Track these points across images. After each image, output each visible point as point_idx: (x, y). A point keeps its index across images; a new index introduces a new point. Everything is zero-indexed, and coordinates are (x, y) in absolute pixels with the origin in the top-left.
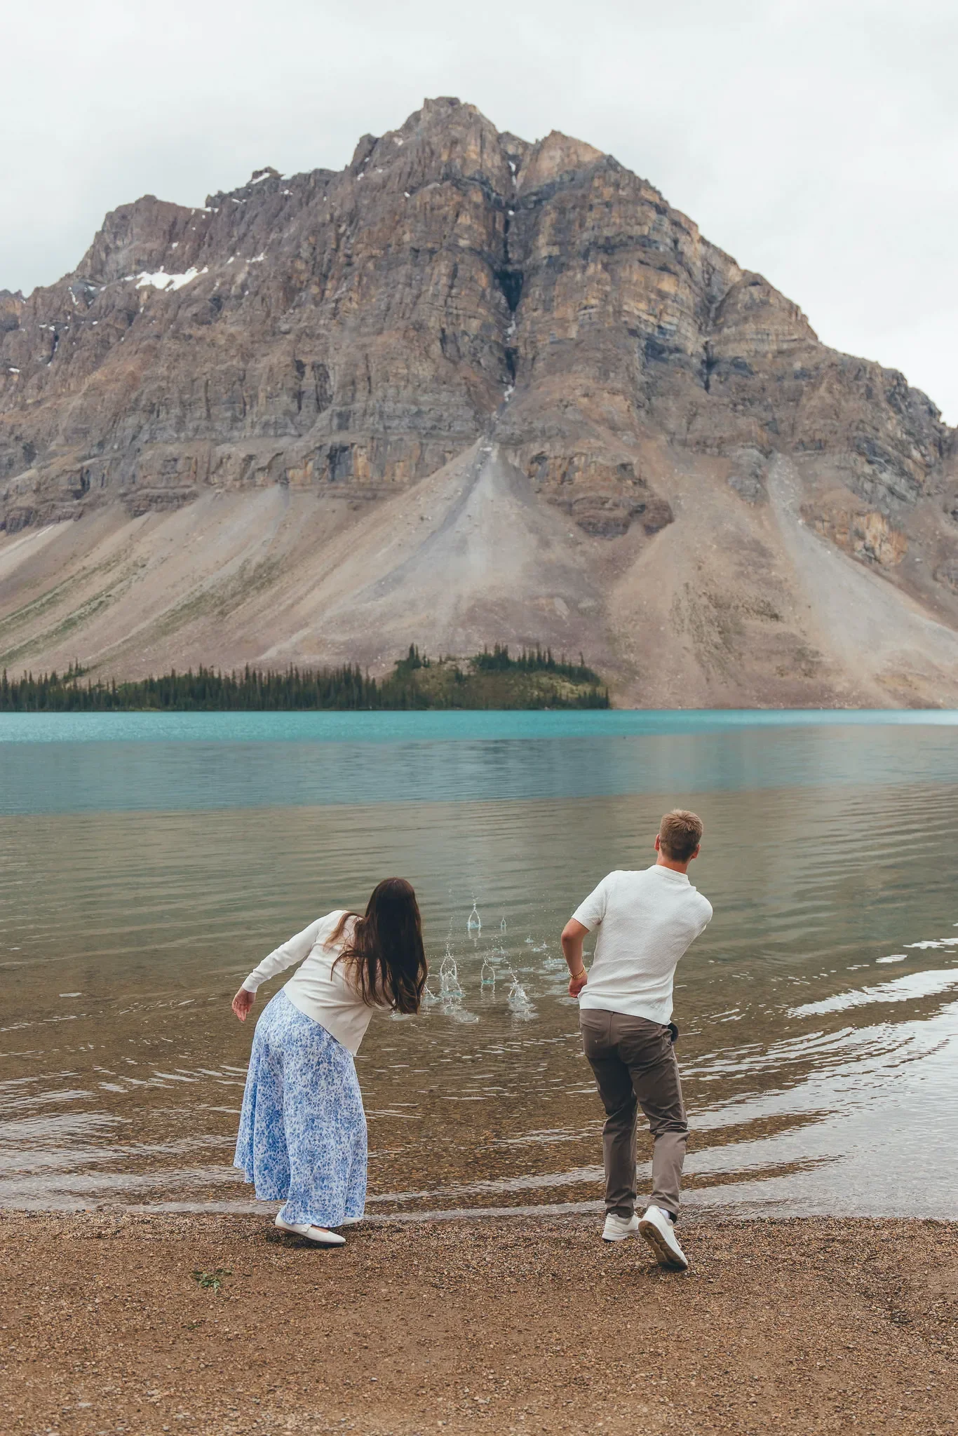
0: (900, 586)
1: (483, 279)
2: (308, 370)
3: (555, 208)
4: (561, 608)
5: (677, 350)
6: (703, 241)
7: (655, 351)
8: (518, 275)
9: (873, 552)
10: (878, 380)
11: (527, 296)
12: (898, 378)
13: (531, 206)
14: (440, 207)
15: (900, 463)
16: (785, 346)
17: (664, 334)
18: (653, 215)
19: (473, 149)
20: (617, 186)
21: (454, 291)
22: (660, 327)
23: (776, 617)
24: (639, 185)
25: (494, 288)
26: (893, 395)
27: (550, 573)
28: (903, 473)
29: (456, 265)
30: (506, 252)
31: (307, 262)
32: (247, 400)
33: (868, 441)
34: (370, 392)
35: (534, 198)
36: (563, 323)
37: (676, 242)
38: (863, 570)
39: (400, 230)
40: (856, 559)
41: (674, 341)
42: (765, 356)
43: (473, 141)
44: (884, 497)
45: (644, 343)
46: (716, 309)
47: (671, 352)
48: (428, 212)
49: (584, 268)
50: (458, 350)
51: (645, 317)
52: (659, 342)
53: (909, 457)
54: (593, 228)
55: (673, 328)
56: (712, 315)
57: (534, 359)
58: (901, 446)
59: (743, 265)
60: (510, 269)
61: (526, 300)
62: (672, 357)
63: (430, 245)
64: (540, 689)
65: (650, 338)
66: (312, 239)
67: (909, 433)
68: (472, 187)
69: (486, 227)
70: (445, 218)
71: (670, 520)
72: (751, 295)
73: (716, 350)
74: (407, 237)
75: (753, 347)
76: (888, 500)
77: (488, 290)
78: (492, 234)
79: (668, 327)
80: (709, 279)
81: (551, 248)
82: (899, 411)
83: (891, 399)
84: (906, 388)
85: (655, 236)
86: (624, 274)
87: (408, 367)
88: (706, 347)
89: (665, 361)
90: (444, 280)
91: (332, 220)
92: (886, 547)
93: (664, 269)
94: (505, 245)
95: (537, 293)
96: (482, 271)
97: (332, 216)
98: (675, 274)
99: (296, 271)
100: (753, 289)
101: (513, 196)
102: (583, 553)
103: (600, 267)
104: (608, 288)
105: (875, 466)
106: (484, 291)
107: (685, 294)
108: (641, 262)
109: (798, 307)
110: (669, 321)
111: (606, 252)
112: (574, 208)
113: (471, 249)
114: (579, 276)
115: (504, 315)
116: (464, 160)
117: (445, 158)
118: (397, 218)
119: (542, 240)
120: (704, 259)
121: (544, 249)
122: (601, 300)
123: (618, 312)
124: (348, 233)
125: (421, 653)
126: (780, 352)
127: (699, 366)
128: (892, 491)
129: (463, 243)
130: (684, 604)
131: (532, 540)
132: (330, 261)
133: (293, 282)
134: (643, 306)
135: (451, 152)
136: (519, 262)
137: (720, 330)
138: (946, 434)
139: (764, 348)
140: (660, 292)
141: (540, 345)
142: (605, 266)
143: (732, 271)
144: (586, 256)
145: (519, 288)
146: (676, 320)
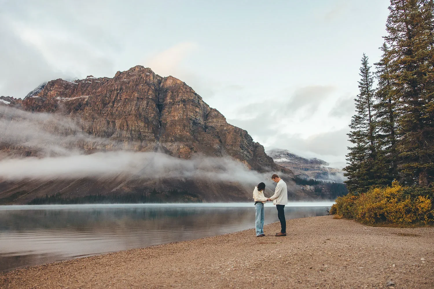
1: (154, 105)
2: (111, 123)
3: (171, 92)
5: (199, 124)
6: (203, 101)
7: (195, 123)
8: (161, 105)
10: (243, 132)
12: (247, 132)
13: (165, 91)
14: (144, 89)
15: (248, 150)
16: (222, 124)
17: (197, 120)
18: (194, 95)
19: (152, 78)
20: (186, 88)
21: (148, 107)
22: (196, 119)
24: (191, 88)
25: (156, 107)
28: (248, 152)
29: (148, 102)
30: (159, 100)
31: (108, 98)
32: (93, 128)
33: (242, 145)
34: (128, 128)
35: (165, 89)
36: (174, 116)
37: (199, 101)
39: (134, 93)
41: (199, 121)
42: (218, 126)
43: (152, 76)
44: (245, 157)
46: (206, 115)
48: (141, 90)
49: (179, 105)
50: (148, 121)
51: (193, 116)
53: (250, 149)
54: (181, 97)
55: (199, 119)
56: (205, 117)
57: (166, 124)
58: (247, 146)
59: (210, 107)
60: (160, 103)
61: (164, 111)
63: (141, 97)
65: (194, 121)
66: (110, 93)
67: (248, 144)
68: (151, 86)
69: (155, 94)
70: (145, 92)
72: (215, 113)
74: (136, 95)
75: (216, 124)
78: (156, 96)
79: (198, 119)
80: (204, 109)
81: (170, 100)
82: (246, 139)
83: (245, 137)
84: (247, 134)
85: (194, 100)
86: (188, 106)
87: (138, 123)
88: (205, 123)
89: (197, 126)
90: (145, 105)
91: (115, 89)
93: (197, 106)
95: (167, 109)
97: (115, 88)
98: (199, 108)
99: (106, 99)
100: (215, 112)
101: (160, 88)
103: (183, 105)
104: (185, 110)
106: (154, 108)
107: (201, 112)
108: (192, 105)
109: (224, 116)
110: (198, 117)
111: (184, 102)
112: (176, 92)
113: (151, 99)
114: (178, 107)
115: (158, 113)
116: (150, 80)
117: (145, 79)
118: (133, 90)
119: (168, 98)
120: (204, 105)
121: (168, 100)
122: (183, 112)
123: (187, 115)
124: (120, 92)
125: (156, 190)
126: (221, 125)
127: (204, 127)
129: (150, 97)
132: (115, 98)
133: (105, 102)
134: (192, 114)
135: (146, 78)
136: (162, 102)
137: (208, 120)
138: (255, 144)
139: (218, 124)
140: (196, 111)
141: (168, 120)
142: (184, 105)
143: (208, 108)
144: (179, 103)
145: (162, 108)
146: (199, 117)
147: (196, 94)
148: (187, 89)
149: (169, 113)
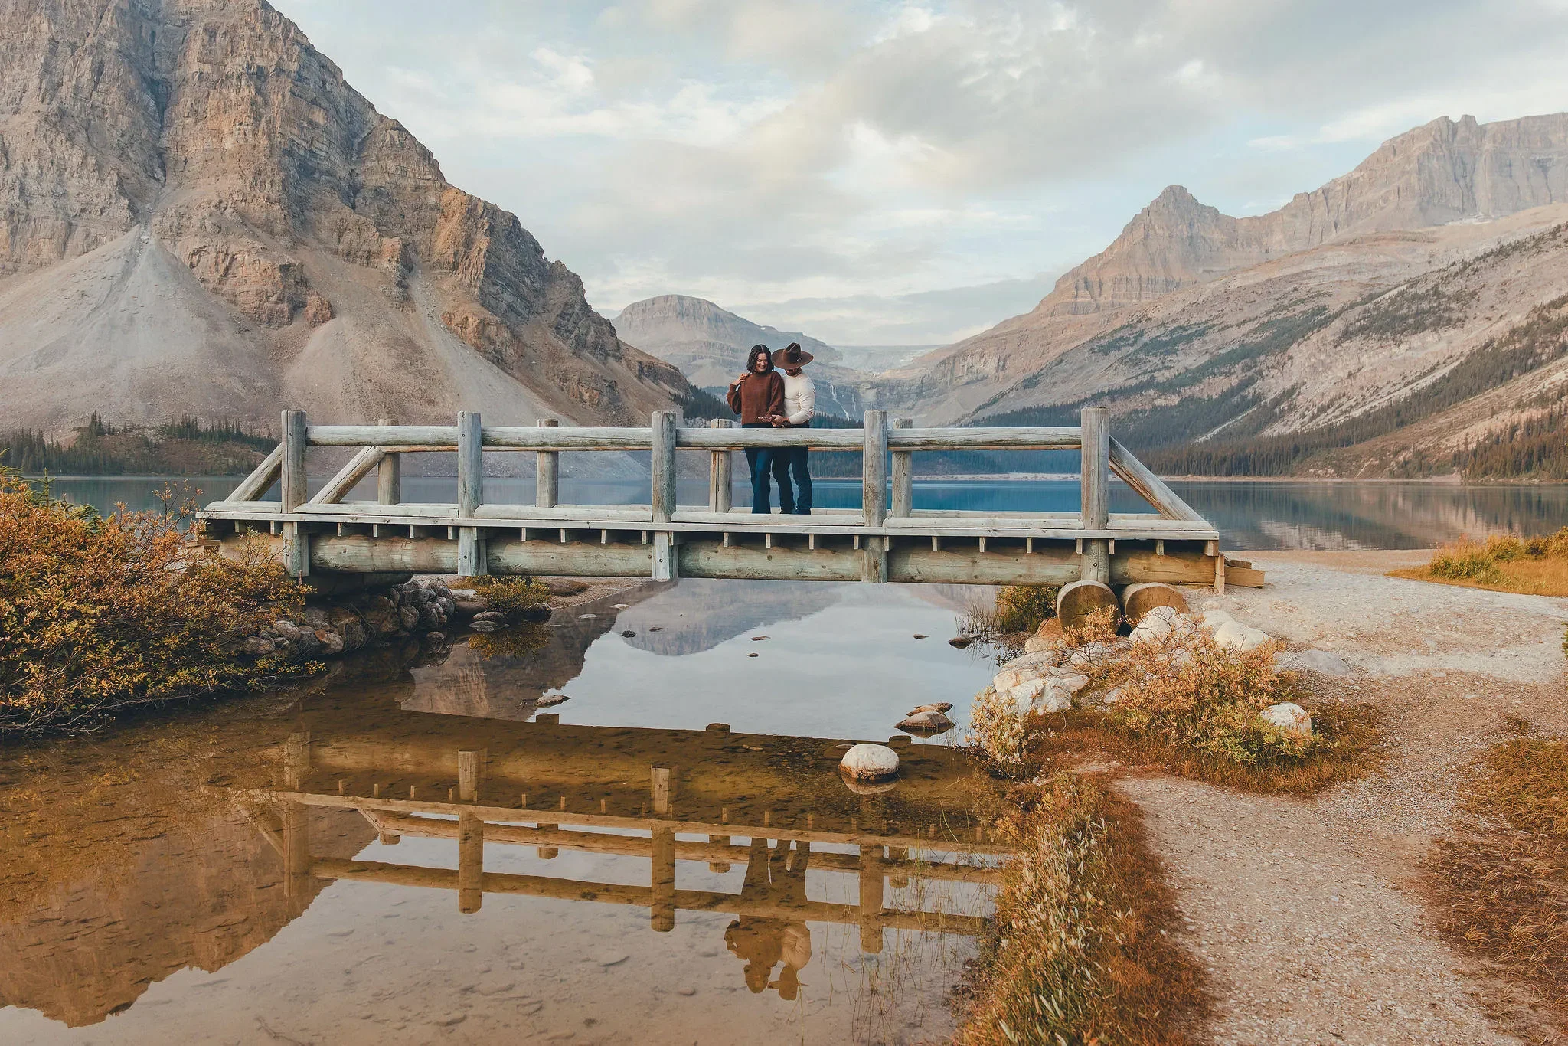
0: (521, 381)
1: (132, 81)
4: (238, 388)
5: (327, 173)
6: (345, 83)
7: (307, 171)
8: (166, 83)
9: (501, 354)
10: (499, 219)
11: (178, 104)
12: (515, 220)
13: (180, 24)
14: (83, 6)
15: (518, 287)
16: (423, 182)
17: (316, 158)
20: (267, 23)
21: (100, 86)
22: (311, 151)
23: (432, 402)
24: (289, 26)
25: (143, 91)
26: (509, 234)
27: (222, 355)
28: (518, 295)
29: (101, 63)
30: (154, 60)
33: (492, 266)
34: (7, 168)
35: (182, 17)
36: (218, 135)
37: (324, 82)
38: (496, 369)
39: (37, 19)
40: (488, 359)
41: (325, 165)
42: (404, 189)
44: (506, 312)
45: (298, 163)
46: (359, 144)
47: (322, 173)
48: (69, 8)
49: (238, 89)
50: (106, 142)
51: (299, 141)
52: (310, 163)
53: (524, 283)
54: (246, 56)
55: (324, 154)
56: (356, 148)
57: (186, 161)
58: (515, 273)
59: (378, 110)
60: (157, 76)
61: (176, 107)
62: (323, 178)
63: (71, 39)
64: (235, 457)
65: (302, 160)
67: (521, 264)
69: (132, 33)
70: (88, 16)
71: (333, 316)
72: (392, 136)
73: (360, 178)
74: (45, 26)
75: (394, 179)
76: (508, 314)
77: (137, 92)
78: (139, 41)
79: (319, 152)
80: (352, 117)
81: (201, 65)
82: (515, 247)
83: (508, 237)
84: (519, 227)
85: (305, 73)
87: (52, 150)
88: (352, 174)
89: (317, 181)
90: (88, 75)
92: (510, 351)
93: (314, 102)
94: (153, 55)
95: (188, 102)
96: (131, 72)
98: (324, 109)
100: (395, 132)
101: (159, 11)
102: (252, 340)
103: (254, 90)
104: (262, 110)
105: (498, 288)
106: (132, 91)
107: (333, 127)
108: (294, 93)
109: (431, 153)
110: (321, 148)
111: (258, 79)
112: (225, 34)
113: (118, 51)
114: (232, 95)
115: (152, 117)
118: (32, 6)
119: (193, 55)
120: (347, 100)
121: (194, 65)
122: (256, 119)
123: (273, 133)
125: (104, 421)
126: (417, 188)
127: (346, 188)
128: (510, 307)
129: (110, 44)
130: (353, 388)
131: (203, 324)
134: (295, 131)
136: (167, 71)
137: (364, 162)
138: (548, 267)
139: (403, 182)
140: (311, 122)
141: (192, 149)
142: (258, 91)
143: (371, 114)
144: (239, 78)
145: (168, 95)
146: (325, 147)
147: (309, 50)
148: (275, 27)
149: (197, 120)
